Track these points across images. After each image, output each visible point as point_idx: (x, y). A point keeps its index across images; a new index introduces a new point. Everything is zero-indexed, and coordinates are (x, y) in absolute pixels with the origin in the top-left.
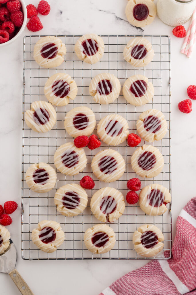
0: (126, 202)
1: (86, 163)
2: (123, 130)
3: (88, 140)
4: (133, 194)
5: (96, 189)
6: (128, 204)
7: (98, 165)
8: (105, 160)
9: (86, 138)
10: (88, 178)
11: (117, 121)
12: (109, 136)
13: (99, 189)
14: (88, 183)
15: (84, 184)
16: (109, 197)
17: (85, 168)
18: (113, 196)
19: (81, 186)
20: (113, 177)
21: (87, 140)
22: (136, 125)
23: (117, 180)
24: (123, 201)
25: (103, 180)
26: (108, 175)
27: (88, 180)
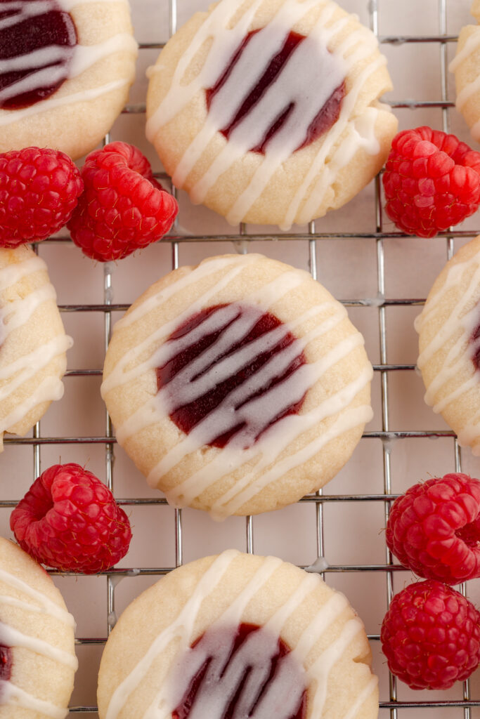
0: (386, 669)
1: (62, 366)
2: (351, 102)
3: (71, 177)
4: (438, 606)
5: (144, 572)
6: (400, 684)
7: (151, 380)
8: (210, 339)
9: (53, 165)
10: (74, 480)
11: (301, 31)
12: (237, 151)
13: (164, 572)
14: (73, 517)
15: (40, 534)
16: (246, 631)
17: (52, 403)
18: (276, 623)
19: (24, 546)
20: (277, 471)
21: (61, 177)
22: (451, 66)
23: (306, 499)
24: (357, 660)
25: (197, 492)
26: (231, 456)
27: (73, 498)
